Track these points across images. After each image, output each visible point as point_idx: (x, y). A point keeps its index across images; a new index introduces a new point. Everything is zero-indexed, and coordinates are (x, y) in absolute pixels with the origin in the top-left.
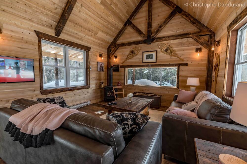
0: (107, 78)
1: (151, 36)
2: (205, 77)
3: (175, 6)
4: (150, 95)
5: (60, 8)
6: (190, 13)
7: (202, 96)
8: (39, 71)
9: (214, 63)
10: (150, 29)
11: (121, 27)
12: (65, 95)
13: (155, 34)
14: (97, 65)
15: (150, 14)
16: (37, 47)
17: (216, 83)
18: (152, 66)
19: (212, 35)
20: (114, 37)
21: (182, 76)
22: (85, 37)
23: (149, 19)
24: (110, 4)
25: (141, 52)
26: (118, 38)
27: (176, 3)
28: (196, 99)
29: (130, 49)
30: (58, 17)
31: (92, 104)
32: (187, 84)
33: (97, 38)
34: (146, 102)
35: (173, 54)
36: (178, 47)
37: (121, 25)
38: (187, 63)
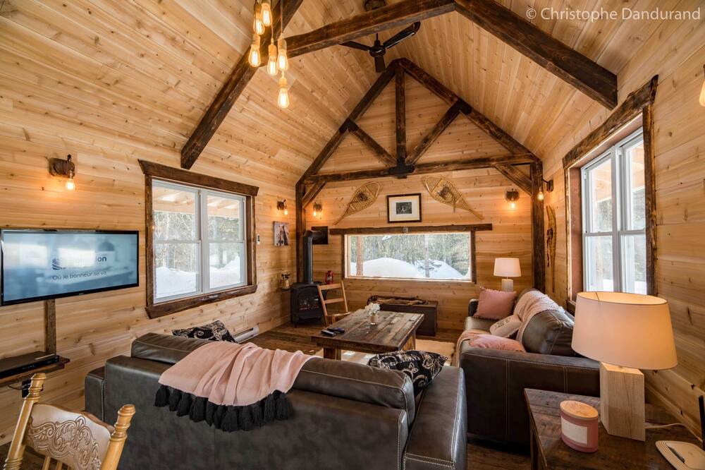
0: (295, 263)
1: (406, 160)
2: (531, 255)
3: (456, 99)
4: (411, 303)
5: (201, 106)
6: (487, 115)
7: (529, 304)
8: (145, 257)
9: (546, 228)
10: (402, 144)
11: (332, 135)
12: (199, 315)
13: (416, 156)
14: (273, 230)
15: (401, 109)
16: (142, 199)
17: (553, 271)
18: (412, 230)
19: (537, 165)
20: (313, 158)
21: (481, 254)
22: (248, 164)
23: (400, 121)
24: (310, 90)
25: (382, 196)
26: (323, 162)
27: (456, 93)
28: (517, 310)
29: (355, 189)
30: (193, 125)
31: (262, 334)
32: (495, 274)
33: (273, 163)
34: (410, 323)
35: (457, 202)
36: (469, 188)
37: (331, 131)
38: (491, 224)
